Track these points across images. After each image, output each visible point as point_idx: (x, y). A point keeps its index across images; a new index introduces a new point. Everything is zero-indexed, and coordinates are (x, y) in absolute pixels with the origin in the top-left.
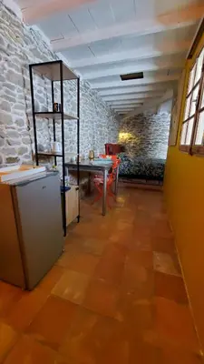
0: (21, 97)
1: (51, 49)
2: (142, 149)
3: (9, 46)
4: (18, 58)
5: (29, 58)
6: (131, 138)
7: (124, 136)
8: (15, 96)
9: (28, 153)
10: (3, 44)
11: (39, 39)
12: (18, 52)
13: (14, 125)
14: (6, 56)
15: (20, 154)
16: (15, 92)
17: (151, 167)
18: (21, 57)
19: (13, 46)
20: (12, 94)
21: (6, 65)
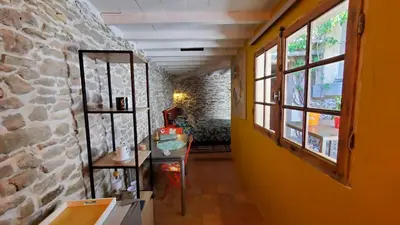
0: (63, 93)
1: (102, 21)
2: (198, 110)
3: (44, 26)
4: (58, 40)
5: (75, 37)
6: (186, 99)
7: (178, 96)
8: (54, 92)
9: (75, 172)
10: (36, 25)
11: (86, 12)
12: (59, 33)
13: (54, 137)
14: (40, 41)
15: (63, 178)
16: (55, 87)
17: (215, 132)
18: (63, 38)
19: (52, 26)
20: (50, 92)
21: (40, 53)
